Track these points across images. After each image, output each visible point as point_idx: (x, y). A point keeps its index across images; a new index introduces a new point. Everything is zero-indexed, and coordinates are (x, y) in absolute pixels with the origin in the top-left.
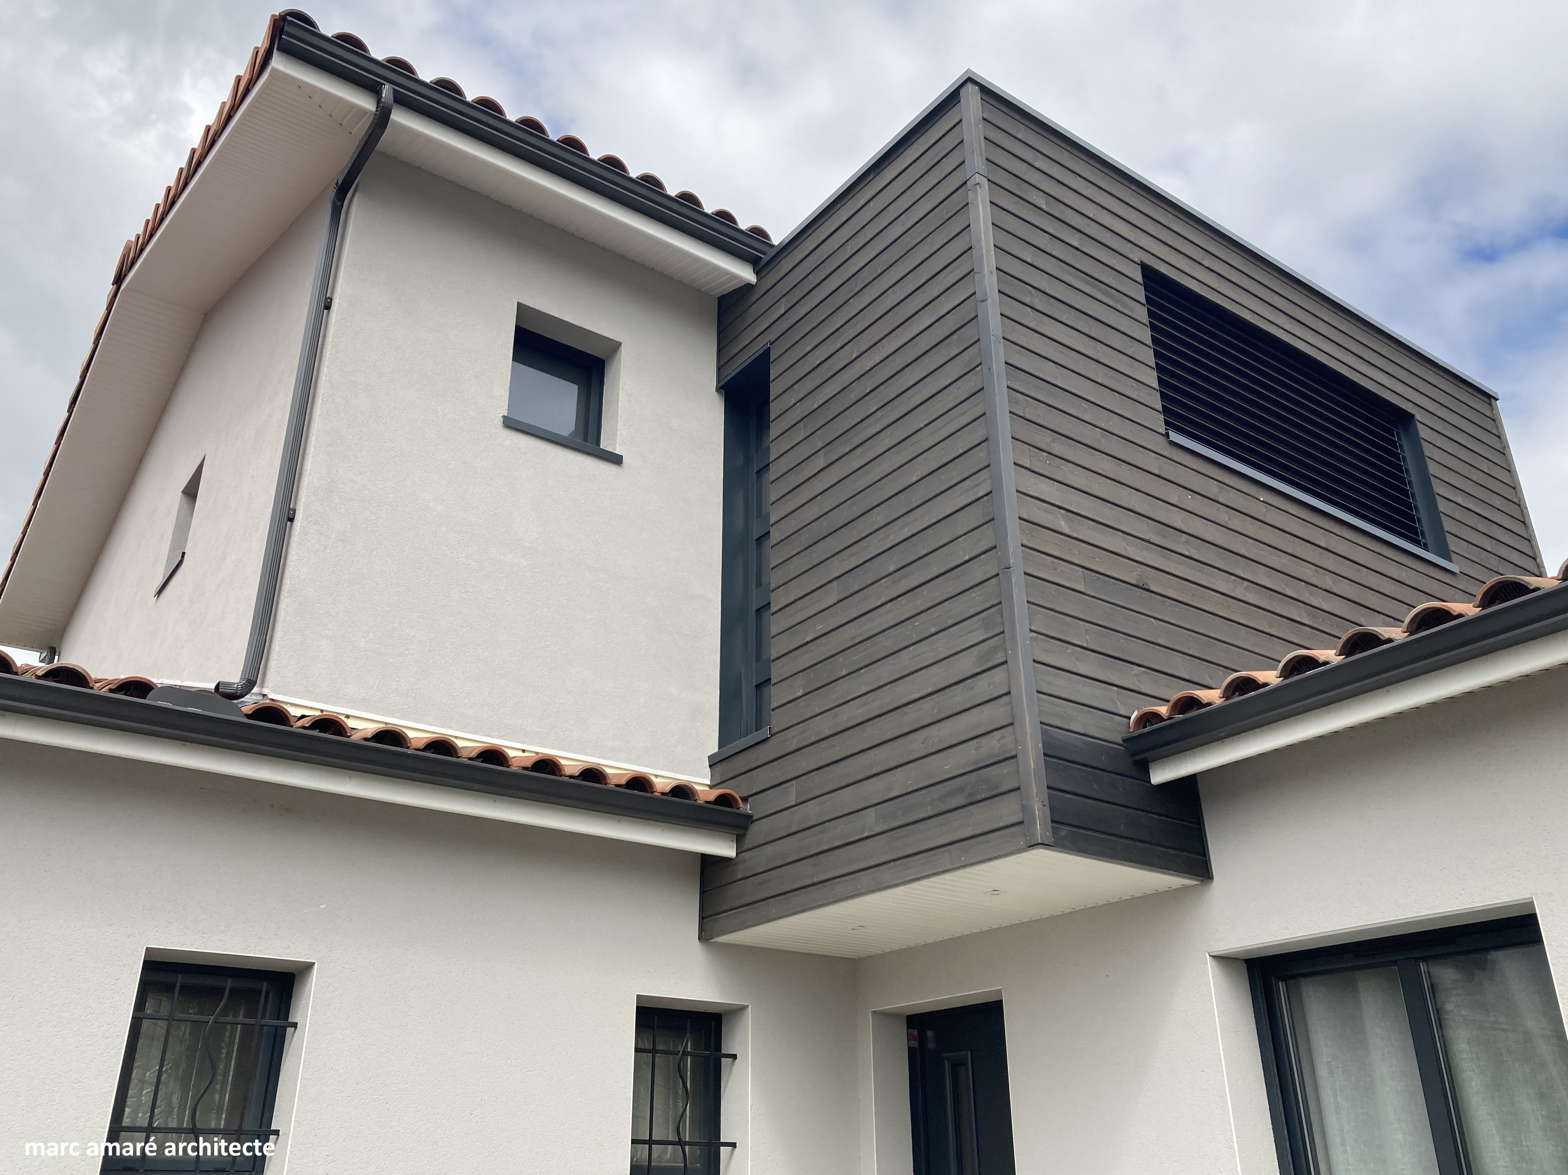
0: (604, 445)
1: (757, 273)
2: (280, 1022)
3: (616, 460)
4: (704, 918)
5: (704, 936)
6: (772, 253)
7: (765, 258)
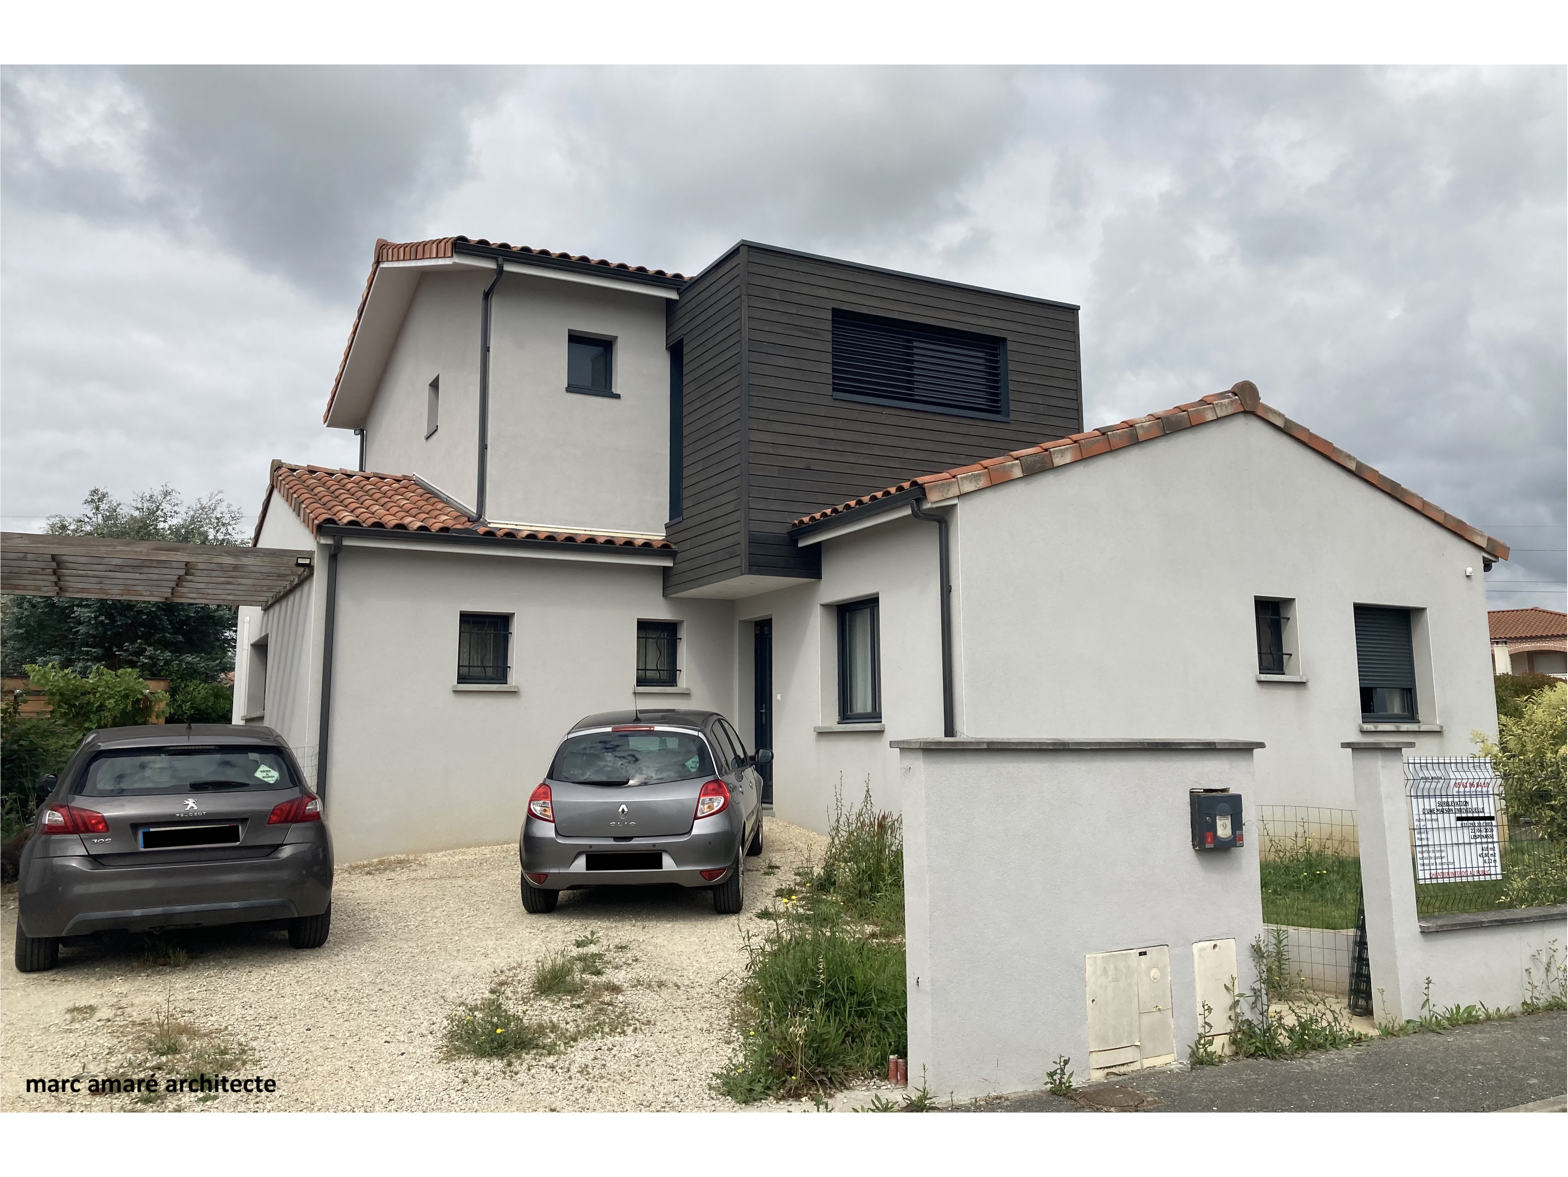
0: (614, 391)
1: (679, 294)
2: (506, 633)
3: (618, 396)
4: (664, 588)
5: (665, 595)
6: (686, 285)
7: (682, 288)
